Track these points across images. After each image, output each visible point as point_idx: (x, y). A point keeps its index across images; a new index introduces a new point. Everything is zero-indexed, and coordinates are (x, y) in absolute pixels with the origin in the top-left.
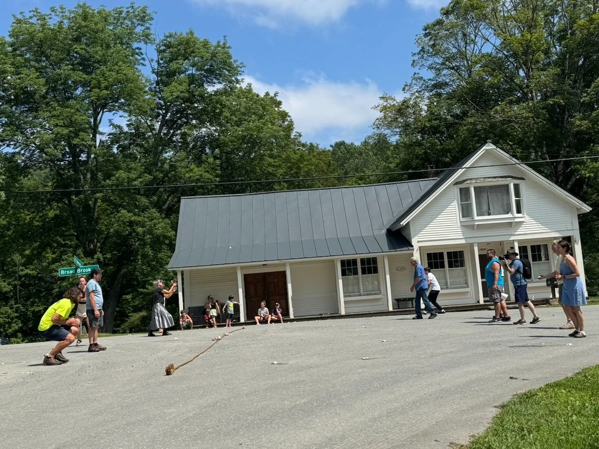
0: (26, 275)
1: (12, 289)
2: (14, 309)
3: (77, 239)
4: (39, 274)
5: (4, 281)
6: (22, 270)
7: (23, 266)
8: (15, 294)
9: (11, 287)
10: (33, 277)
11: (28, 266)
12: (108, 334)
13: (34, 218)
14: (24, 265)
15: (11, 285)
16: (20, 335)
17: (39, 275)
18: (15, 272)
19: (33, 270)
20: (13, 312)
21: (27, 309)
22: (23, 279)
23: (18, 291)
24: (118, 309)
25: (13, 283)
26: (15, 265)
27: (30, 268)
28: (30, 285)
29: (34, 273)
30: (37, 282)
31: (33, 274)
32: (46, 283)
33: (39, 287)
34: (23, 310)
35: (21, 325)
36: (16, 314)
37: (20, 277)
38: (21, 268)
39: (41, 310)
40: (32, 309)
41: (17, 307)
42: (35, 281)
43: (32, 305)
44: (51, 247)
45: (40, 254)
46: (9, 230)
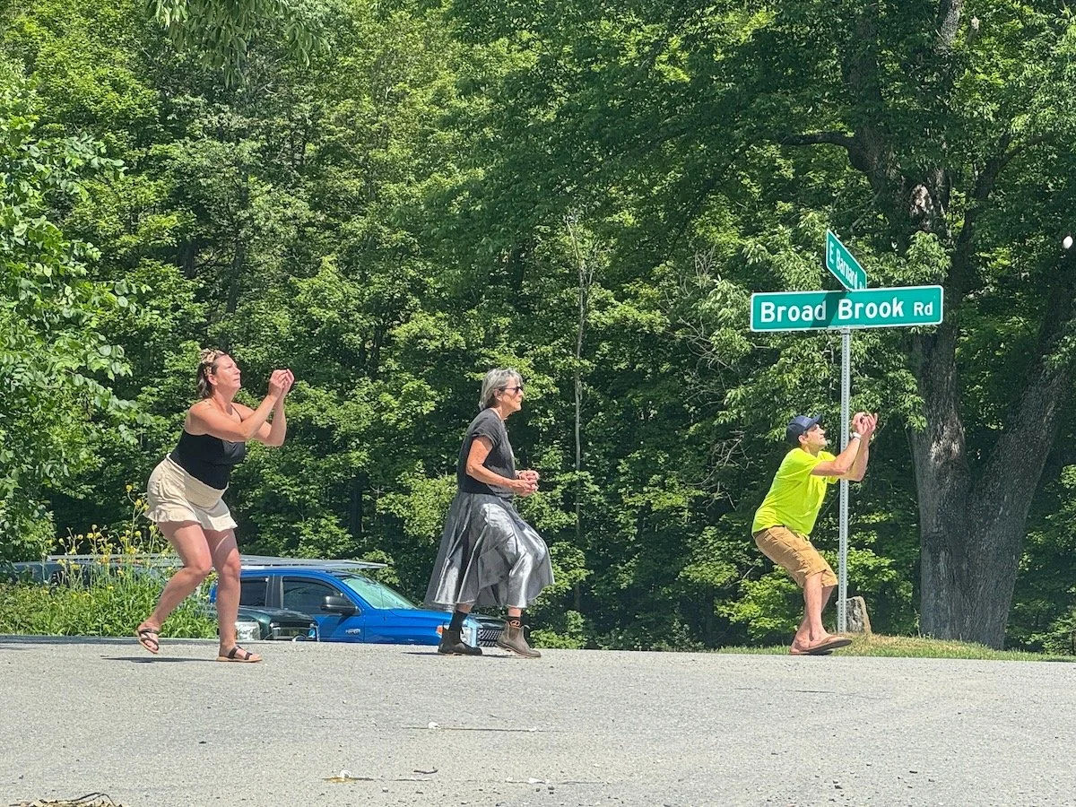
0: (621, 333)
1: (555, 390)
2: (558, 492)
3: (859, 162)
4: (675, 327)
5: (521, 353)
6: (602, 305)
7: (605, 285)
8: (566, 419)
9: (548, 380)
10: (650, 342)
11: (630, 288)
12: (974, 648)
13: (659, 46)
14: (611, 280)
15: (551, 372)
16: (575, 618)
17: (679, 334)
18: (571, 312)
19: (651, 305)
20: (553, 503)
21: (615, 498)
22: (605, 347)
23: (578, 403)
24: (1040, 539)
25: (560, 364)
26: (572, 279)
27: (635, 297)
28: (633, 379)
29: (656, 320)
30: (666, 367)
31: (651, 323)
32: (705, 373)
33: (674, 392)
34: (596, 498)
35: (583, 574)
36: (564, 518)
37: (593, 336)
38: (598, 292)
39: (678, 509)
40: (639, 500)
41: (572, 484)
42: (656, 366)
43: (640, 482)
44: (737, 195)
45: (683, 222)
46: (542, 95)
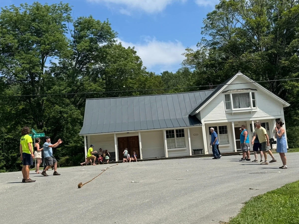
0: (8, 138)
1: (1, 145)
2: (2, 155)
3: (34, 120)
4: (14, 137)
6: (6, 136)
7: (6, 133)
8: (2, 147)
10: (12, 139)
11: (9, 134)
13: (12, 109)
14: (7, 133)
16: (5, 168)
18: (2, 137)
19: (11, 135)
20: (1, 157)
21: (8, 155)
23: (4, 146)
25: (1, 142)
26: (2, 133)
28: (10, 143)
29: (12, 137)
30: (13, 141)
31: (11, 137)
33: (14, 144)
34: (6, 156)
35: (5, 163)
36: (3, 158)
37: (5, 139)
38: (6, 134)
39: (16, 156)
40: (11, 155)
41: (3, 154)
43: (11, 153)
44: (21, 124)
45: (15, 127)
